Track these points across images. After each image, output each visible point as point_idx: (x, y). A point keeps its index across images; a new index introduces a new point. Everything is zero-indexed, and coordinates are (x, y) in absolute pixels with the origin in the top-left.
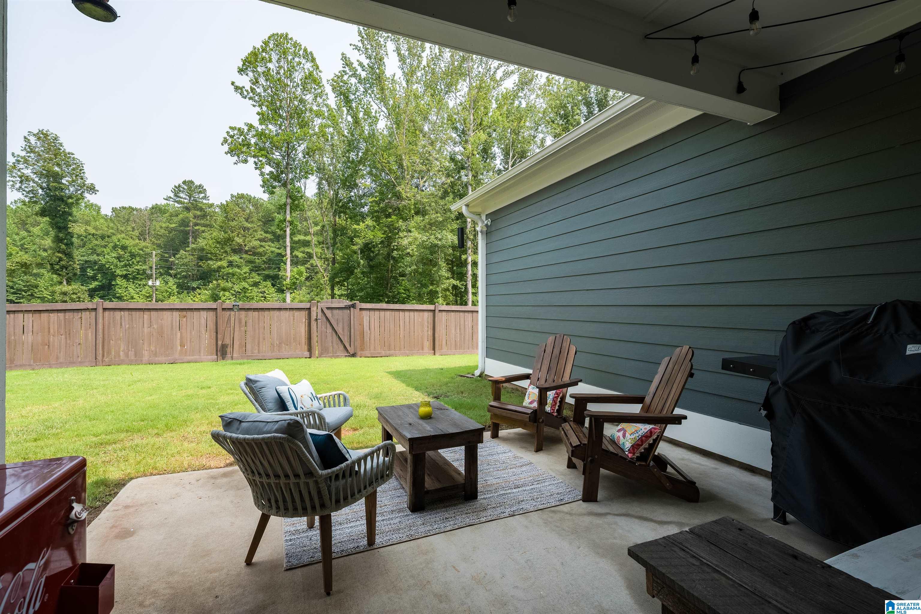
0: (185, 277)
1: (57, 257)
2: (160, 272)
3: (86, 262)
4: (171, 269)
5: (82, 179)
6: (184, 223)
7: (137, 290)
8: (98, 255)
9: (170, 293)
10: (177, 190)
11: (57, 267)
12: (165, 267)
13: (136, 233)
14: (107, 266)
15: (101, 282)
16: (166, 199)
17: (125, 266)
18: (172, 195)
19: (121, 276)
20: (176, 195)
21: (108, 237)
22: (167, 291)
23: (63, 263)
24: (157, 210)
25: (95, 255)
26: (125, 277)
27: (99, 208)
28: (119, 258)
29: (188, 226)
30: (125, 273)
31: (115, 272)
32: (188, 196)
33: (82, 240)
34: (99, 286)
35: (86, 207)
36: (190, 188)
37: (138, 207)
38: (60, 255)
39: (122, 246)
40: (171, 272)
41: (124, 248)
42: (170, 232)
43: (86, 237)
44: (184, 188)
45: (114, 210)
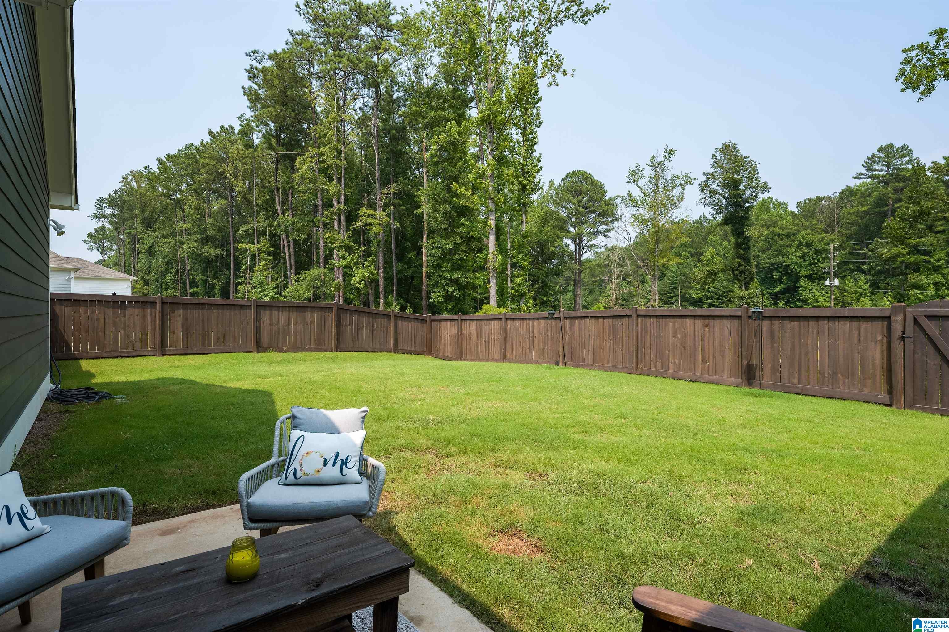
0: (881, 272)
1: (737, 262)
2: (850, 268)
3: (772, 264)
4: (864, 263)
5: (756, 180)
6: (881, 202)
7: (823, 291)
8: (783, 256)
9: (861, 294)
10: (870, 162)
11: (737, 272)
12: (857, 262)
13: (823, 226)
14: (792, 267)
15: (786, 284)
16: (856, 178)
17: (811, 264)
18: (863, 170)
19: (806, 277)
20: (869, 169)
21: (794, 235)
22: (857, 292)
23: (741, 268)
24: (848, 193)
25: (780, 257)
26: (809, 277)
27: (787, 205)
28: (803, 257)
29: (887, 205)
30: (809, 272)
31: (799, 272)
32: (886, 166)
33: (769, 242)
34: (784, 289)
35: (774, 207)
36: (888, 154)
37: (826, 195)
38: (739, 260)
39: (806, 243)
40: (863, 267)
41: (809, 245)
42: (862, 218)
43: (772, 239)
44: (879, 157)
45: (799, 204)
